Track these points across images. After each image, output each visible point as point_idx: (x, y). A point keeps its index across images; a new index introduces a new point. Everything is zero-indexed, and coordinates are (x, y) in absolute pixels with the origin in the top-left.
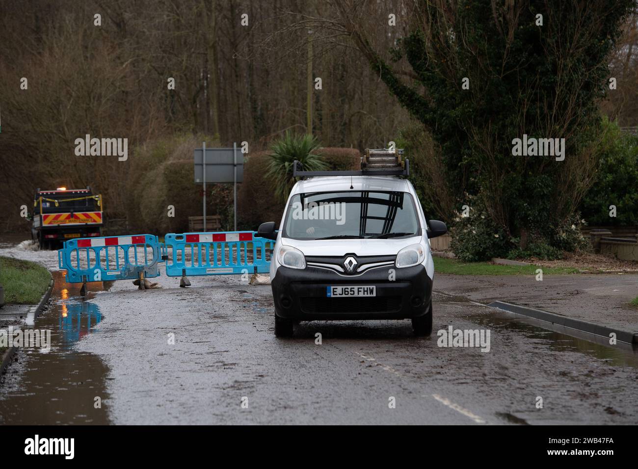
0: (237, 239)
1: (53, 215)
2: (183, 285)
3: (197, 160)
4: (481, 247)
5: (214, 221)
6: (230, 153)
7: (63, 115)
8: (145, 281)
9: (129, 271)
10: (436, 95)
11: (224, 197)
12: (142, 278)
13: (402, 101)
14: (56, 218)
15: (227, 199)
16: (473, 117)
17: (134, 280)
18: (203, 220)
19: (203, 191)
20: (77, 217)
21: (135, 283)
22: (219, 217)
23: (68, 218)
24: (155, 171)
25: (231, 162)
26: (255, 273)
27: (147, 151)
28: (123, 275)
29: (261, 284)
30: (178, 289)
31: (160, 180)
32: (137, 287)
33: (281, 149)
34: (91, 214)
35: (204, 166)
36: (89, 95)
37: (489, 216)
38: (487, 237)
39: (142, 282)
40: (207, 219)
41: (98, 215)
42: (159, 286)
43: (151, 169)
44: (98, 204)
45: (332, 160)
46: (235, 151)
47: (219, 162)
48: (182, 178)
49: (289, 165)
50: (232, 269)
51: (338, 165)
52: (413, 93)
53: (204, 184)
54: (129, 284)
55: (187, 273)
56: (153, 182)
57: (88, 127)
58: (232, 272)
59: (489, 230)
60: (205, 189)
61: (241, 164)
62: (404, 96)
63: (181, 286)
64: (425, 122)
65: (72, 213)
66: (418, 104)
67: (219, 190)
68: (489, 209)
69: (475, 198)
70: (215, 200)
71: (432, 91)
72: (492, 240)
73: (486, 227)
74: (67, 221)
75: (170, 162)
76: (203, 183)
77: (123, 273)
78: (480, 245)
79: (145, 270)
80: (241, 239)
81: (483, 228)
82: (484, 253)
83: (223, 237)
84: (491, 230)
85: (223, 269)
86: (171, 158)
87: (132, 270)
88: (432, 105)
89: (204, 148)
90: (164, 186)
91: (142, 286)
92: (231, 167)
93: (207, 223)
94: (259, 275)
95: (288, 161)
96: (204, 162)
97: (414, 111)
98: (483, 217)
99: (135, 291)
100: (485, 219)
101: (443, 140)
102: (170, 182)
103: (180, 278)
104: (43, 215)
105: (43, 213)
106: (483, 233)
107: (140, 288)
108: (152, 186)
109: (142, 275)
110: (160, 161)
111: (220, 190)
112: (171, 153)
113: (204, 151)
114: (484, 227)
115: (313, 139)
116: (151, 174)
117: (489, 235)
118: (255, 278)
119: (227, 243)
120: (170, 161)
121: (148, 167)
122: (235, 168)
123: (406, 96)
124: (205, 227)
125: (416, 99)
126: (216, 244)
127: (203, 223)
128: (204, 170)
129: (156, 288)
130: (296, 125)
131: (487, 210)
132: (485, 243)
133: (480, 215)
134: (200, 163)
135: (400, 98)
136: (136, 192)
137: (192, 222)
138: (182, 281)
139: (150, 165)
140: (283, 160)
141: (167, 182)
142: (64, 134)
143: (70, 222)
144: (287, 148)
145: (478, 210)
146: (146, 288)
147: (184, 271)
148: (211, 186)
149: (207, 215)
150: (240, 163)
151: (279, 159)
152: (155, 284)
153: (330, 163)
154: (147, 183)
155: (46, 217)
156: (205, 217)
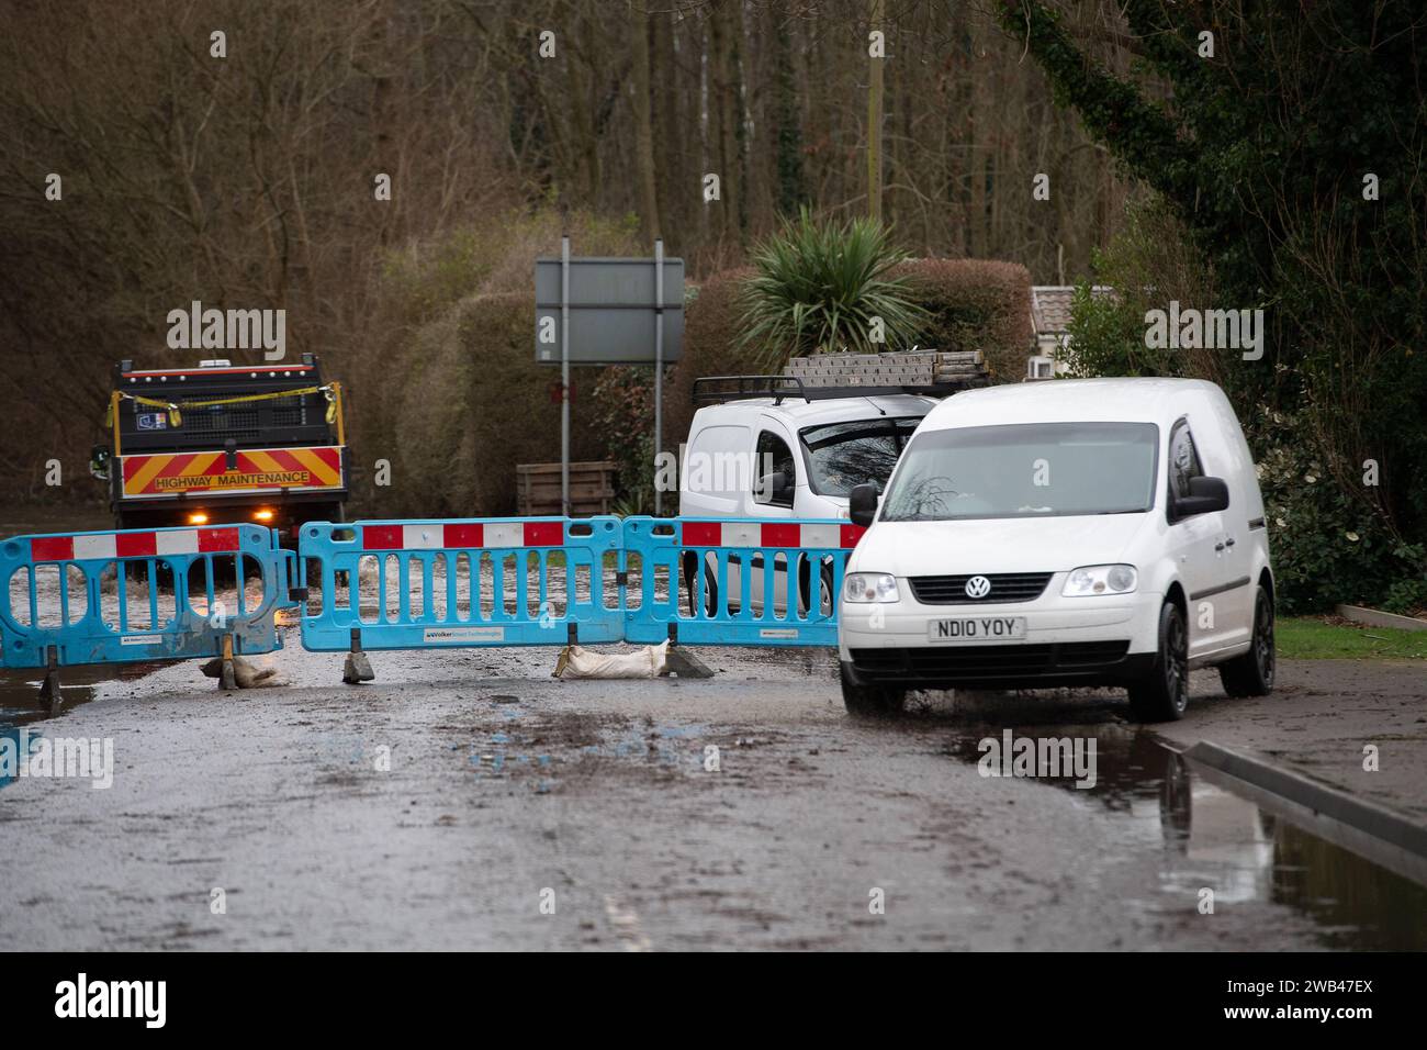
0: (518, 541)
1: (160, 460)
2: (352, 679)
3: (543, 294)
4: (1303, 570)
5: (594, 478)
6: (645, 271)
7: (184, 149)
8: (237, 664)
9: (189, 633)
10: (1197, 106)
11: (629, 406)
12: (228, 655)
13: (1095, 123)
14: (171, 470)
15: (637, 412)
16: (1282, 173)
17: (205, 661)
18: (559, 474)
19: (560, 387)
20: (246, 466)
21: (209, 671)
22: (609, 465)
23: (216, 468)
24: (441, 324)
25: (646, 301)
26: (569, 644)
27: (421, 264)
28: (169, 646)
29: (586, 677)
30: (335, 689)
31: (452, 350)
32: (215, 681)
33: (784, 264)
34: (303, 454)
35: (566, 311)
36: (262, 89)
37: (1331, 477)
38: (1321, 539)
39: (229, 667)
40: (571, 473)
41: (330, 459)
42: (281, 680)
43: (429, 318)
44: (329, 416)
45: (942, 298)
46: (660, 267)
47: (611, 300)
48: (513, 345)
49: (806, 310)
50: (501, 630)
51: (961, 312)
52: (1129, 98)
53: (565, 368)
54: (189, 674)
55: (365, 641)
56: (432, 358)
57: (260, 187)
58: (500, 639)
59: (1328, 518)
60: (566, 382)
61: (677, 307)
62: (1100, 107)
63: (347, 680)
64: (1163, 185)
65: (230, 449)
66: (1142, 131)
67: (613, 383)
68: (1331, 456)
69: (1293, 422)
70: (603, 414)
71: (1183, 91)
72: (1338, 549)
73: (1321, 510)
74: (215, 479)
75: (477, 298)
76: (561, 363)
77: (170, 638)
78: (1300, 562)
79: (237, 630)
80: (529, 540)
81: (1310, 512)
82: (1311, 587)
83: (474, 536)
84: (1336, 518)
85: (473, 630)
86: (488, 286)
87: (198, 631)
88: (1189, 134)
89: (566, 257)
90: (462, 370)
91: (230, 680)
92: (648, 314)
93: (570, 483)
94: (579, 649)
95: (803, 301)
96: (566, 300)
97: (1132, 153)
98: (1311, 479)
99: (209, 694)
100: (1319, 483)
101: (1217, 243)
102: (476, 358)
103: (344, 656)
104: (124, 458)
105: (124, 452)
106: (1310, 528)
107: (223, 686)
108: (430, 368)
109: (228, 648)
110: (457, 296)
111: (618, 385)
112: (485, 272)
113: (566, 265)
114: (1316, 509)
115: (882, 232)
116: (426, 332)
117: (1331, 533)
118: (569, 660)
119: (488, 551)
120: (485, 293)
121: (420, 312)
122: (660, 317)
123: (1106, 107)
124: (565, 496)
125: (1136, 116)
126: (453, 554)
127: (560, 484)
128: (566, 322)
129: (270, 686)
130: (895, 185)
131: (1323, 461)
132: (1316, 557)
133: (1302, 473)
134: (554, 301)
135: (1089, 112)
136: (384, 385)
137: (528, 481)
138: (350, 664)
139: (429, 306)
140: (790, 294)
141: (469, 356)
142: (187, 209)
143: (224, 482)
144: (803, 260)
145: (1299, 459)
146: (241, 684)
147: (356, 635)
148: (586, 371)
149: (572, 459)
150: (673, 302)
151: (778, 291)
152: (268, 674)
153: (934, 308)
154: (418, 361)
155: (133, 467)
156: (565, 465)
